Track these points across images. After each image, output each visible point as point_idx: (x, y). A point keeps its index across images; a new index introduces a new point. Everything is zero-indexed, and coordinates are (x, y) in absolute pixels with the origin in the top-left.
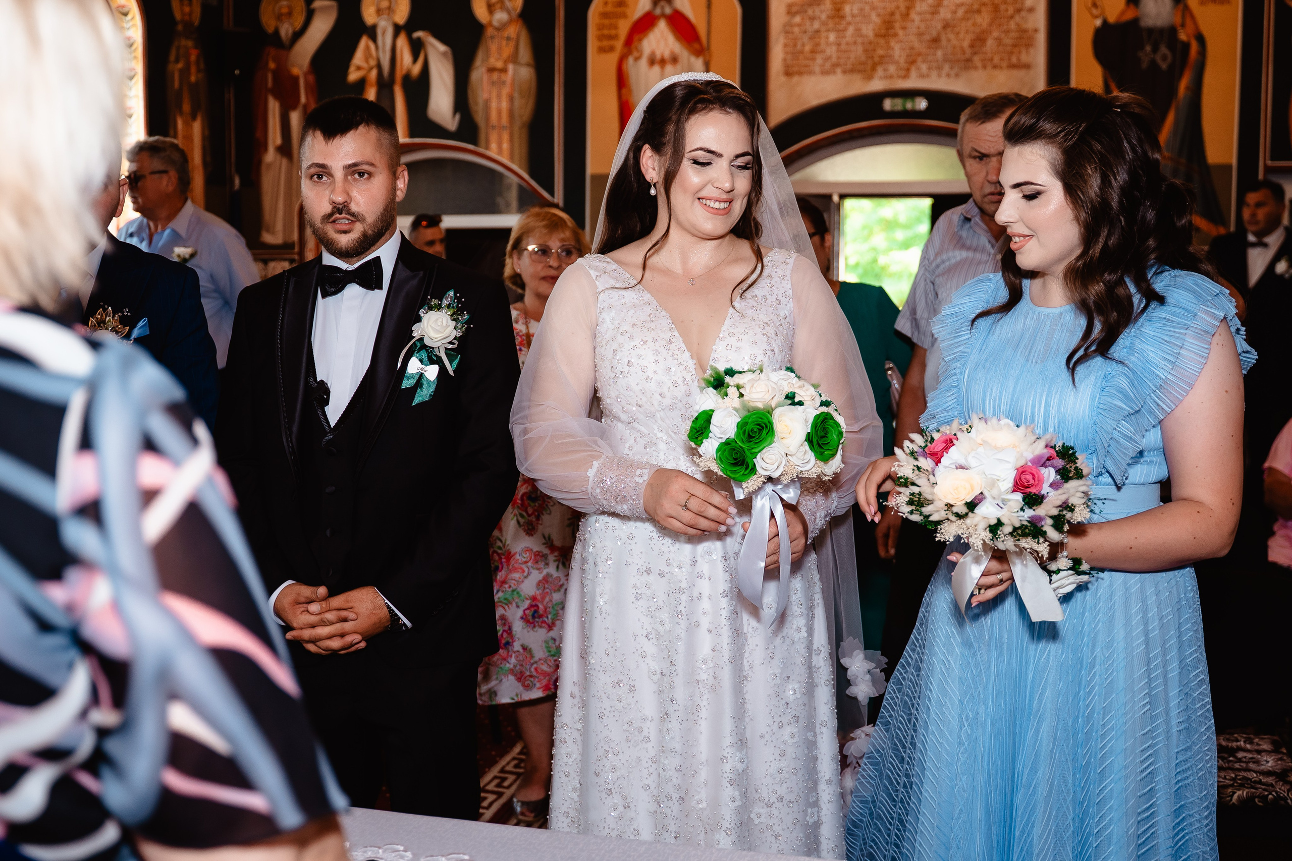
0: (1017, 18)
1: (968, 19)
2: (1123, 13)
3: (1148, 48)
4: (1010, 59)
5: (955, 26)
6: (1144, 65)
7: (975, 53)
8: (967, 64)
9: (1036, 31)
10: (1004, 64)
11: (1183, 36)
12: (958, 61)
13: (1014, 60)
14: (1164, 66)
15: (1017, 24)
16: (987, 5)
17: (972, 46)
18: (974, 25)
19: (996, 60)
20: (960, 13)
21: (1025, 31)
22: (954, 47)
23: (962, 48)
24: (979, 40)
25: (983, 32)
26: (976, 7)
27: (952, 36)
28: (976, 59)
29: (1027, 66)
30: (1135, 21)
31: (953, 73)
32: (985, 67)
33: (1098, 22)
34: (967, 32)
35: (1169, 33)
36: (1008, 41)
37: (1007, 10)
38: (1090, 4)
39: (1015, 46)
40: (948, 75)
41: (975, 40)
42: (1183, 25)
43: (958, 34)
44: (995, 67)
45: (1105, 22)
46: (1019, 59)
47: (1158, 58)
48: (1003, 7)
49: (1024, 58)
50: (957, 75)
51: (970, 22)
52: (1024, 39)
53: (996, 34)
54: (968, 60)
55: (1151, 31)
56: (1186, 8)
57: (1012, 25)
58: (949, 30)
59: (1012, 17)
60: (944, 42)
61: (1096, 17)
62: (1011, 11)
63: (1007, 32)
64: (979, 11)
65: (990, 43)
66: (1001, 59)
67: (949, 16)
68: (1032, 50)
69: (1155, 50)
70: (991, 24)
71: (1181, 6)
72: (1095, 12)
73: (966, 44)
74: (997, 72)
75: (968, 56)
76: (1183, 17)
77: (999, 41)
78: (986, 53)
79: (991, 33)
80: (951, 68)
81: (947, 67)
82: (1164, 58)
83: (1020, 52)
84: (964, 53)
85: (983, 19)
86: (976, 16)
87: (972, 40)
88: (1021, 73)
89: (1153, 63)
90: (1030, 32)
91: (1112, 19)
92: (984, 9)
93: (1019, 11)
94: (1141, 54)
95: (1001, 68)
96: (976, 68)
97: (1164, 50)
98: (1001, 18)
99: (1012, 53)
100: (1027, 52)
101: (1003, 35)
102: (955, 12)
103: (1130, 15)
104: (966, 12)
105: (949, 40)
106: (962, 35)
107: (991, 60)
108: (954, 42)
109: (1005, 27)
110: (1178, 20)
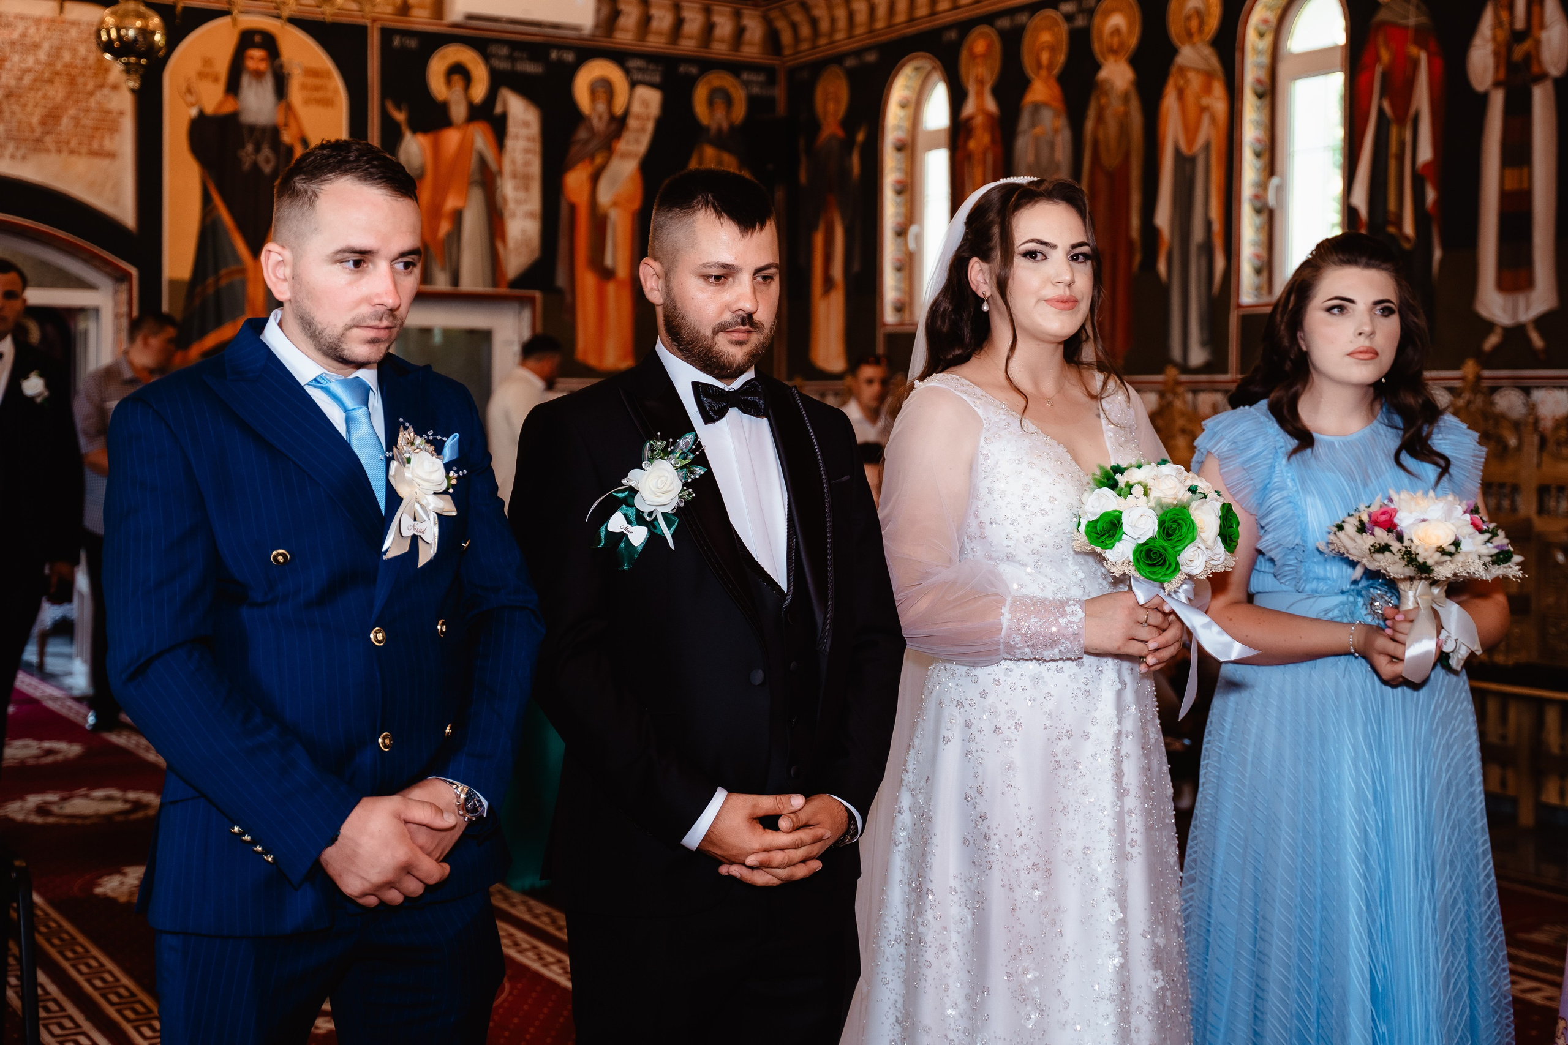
0: (98, 96)
1: (38, 89)
2: (221, 104)
3: (250, 148)
4: (90, 145)
5: (20, 96)
6: (247, 166)
7: (48, 133)
8: (37, 145)
9: (122, 113)
10: (84, 149)
11: (287, 137)
12: (26, 140)
13: (95, 146)
14: (267, 169)
15: (99, 103)
16: (61, 75)
17: (43, 123)
18: (45, 97)
19: (74, 143)
20: (27, 80)
21: (108, 112)
22: (20, 122)
23: (30, 124)
24: (52, 117)
25: (57, 107)
26: (46, 75)
27: (16, 108)
28: (48, 139)
29: (111, 155)
30: (234, 117)
31: (19, 154)
32: (59, 151)
33: (194, 112)
34: (36, 106)
35: (272, 134)
36: (87, 122)
37: (85, 85)
38: (184, 88)
39: (97, 129)
40: (13, 157)
41: (46, 116)
42: (286, 125)
43: (25, 105)
44: (72, 152)
45: (201, 114)
46: (101, 145)
47: (261, 159)
48: (80, 80)
49: (108, 145)
50: (24, 158)
51: (40, 93)
52: (108, 123)
53: (72, 112)
54: (38, 141)
55: (252, 128)
56: (289, 108)
57: (92, 103)
58: (13, 100)
59: (91, 94)
60: (7, 115)
61: (193, 105)
62: (90, 86)
63: (87, 110)
64: (51, 81)
65: (65, 121)
66: (80, 144)
67: (13, 83)
68: (117, 137)
69: (258, 150)
70: (68, 97)
71: (283, 104)
72: (190, 99)
73: (35, 120)
74: (74, 159)
75: (38, 134)
76: (286, 116)
77: (76, 120)
78: (59, 134)
79: (66, 109)
80: (17, 148)
81: (10, 148)
82: (268, 161)
83: (102, 137)
84: (32, 131)
85: (57, 92)
86: (48, 87)
87: (42, 117)
88: (105, 163)
89: (255, 166)
90: (114, 114)
91: (209, 110)
92: (57, 80)
93: (101, 86)
94: (242, 154)
95: (79, 154)
96: (48, 151)
97: (266, 151)
98: (79, 93)
99: (93, 137)
100: (111, 138)
101: (82, 114)
102: (21, 79)
103: (228, 108)
104: (35, 80)
105: (13, 113)
106: (29, 108)
107: (68, 143)
108: (19, 116)
109: (84, 104)
110: (279, 118)
